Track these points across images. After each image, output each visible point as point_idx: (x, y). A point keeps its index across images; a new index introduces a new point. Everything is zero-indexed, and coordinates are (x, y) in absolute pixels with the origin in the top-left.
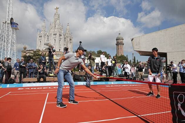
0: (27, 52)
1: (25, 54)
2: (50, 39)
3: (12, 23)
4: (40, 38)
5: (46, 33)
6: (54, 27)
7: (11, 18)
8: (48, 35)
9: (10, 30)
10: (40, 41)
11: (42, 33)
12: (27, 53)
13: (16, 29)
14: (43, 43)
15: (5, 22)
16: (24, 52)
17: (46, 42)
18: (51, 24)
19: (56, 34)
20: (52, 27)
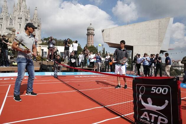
2: (13, 23)
6: (19, 9)
8: (11, 18)
14: (4, 27)
17: (9, 26)
18: (14, 5)
19: (21, 18)
20: (16, 9)
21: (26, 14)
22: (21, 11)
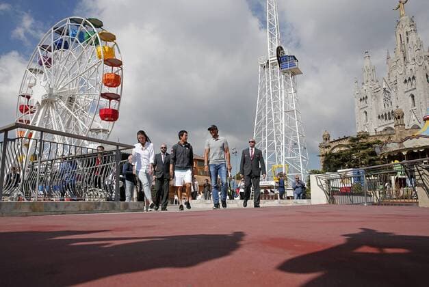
0: (333, 145)
1: (327, 150)
2: (393, 99)
3: (281, 59)
4: (363, 104)
5: (377, 86)
6: (402, 59)
7: (278, 48)
8: (385, 89)
9: (279, 78)
10: (362, 111)
11: (365, 87)
12: (333, 149)
13: (293, 74)
14: (373, 115)
15: (265, 63)
16: (326, 147)
17: (383, 110)
18: (388, 55)
19: (413, 78)
20: (395, 64)
21: (426, 63)
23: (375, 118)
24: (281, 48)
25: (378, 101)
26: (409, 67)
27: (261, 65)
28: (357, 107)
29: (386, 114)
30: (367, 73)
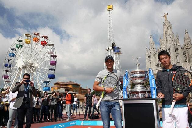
3: (114, 48)
4: (149, 59)
5: (155, 51)
6: (166, 40)
7: (113, 44)
10: (149, 62)
11: (150, 51)
13: (119, 54)
14: (154, 64)
18: (160, 37)
19: (170, 49)
20: (163, 41)
21: (175, 43)
22: (168, 40)
23: (154, 66)
24: (114, 43)
25: (156, 58)
26: (168, 44)
27: (106, 50)
28: (147, 60)
29: (159, 64)
30: (151, 45)
